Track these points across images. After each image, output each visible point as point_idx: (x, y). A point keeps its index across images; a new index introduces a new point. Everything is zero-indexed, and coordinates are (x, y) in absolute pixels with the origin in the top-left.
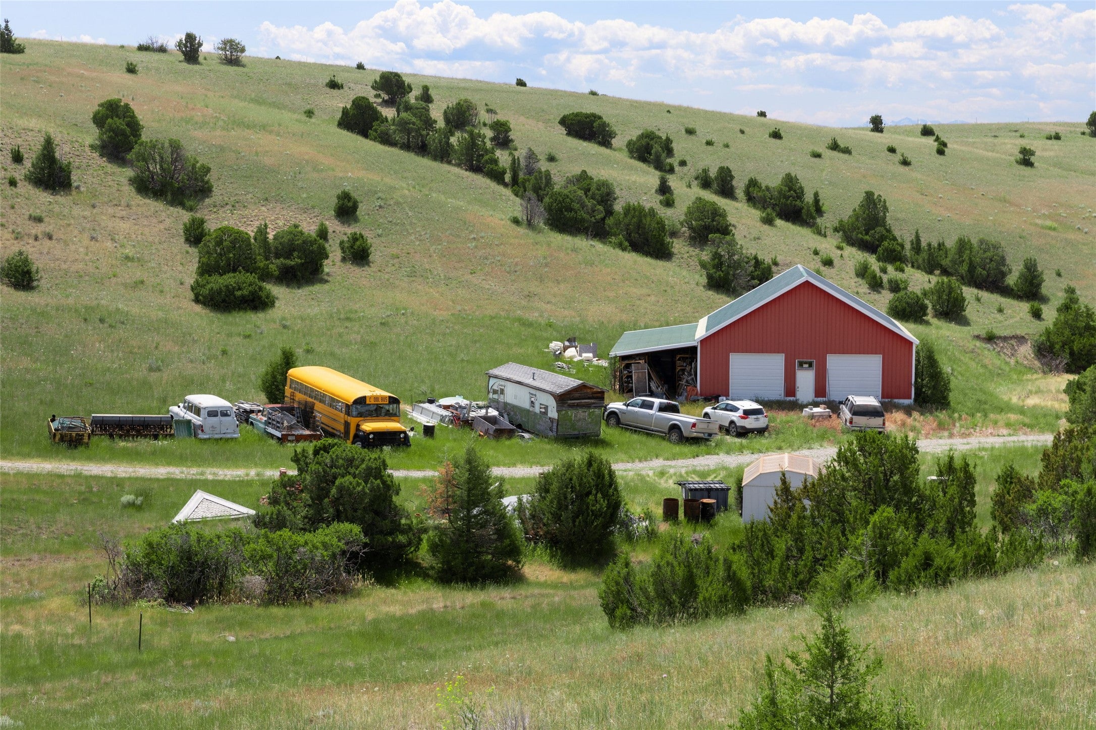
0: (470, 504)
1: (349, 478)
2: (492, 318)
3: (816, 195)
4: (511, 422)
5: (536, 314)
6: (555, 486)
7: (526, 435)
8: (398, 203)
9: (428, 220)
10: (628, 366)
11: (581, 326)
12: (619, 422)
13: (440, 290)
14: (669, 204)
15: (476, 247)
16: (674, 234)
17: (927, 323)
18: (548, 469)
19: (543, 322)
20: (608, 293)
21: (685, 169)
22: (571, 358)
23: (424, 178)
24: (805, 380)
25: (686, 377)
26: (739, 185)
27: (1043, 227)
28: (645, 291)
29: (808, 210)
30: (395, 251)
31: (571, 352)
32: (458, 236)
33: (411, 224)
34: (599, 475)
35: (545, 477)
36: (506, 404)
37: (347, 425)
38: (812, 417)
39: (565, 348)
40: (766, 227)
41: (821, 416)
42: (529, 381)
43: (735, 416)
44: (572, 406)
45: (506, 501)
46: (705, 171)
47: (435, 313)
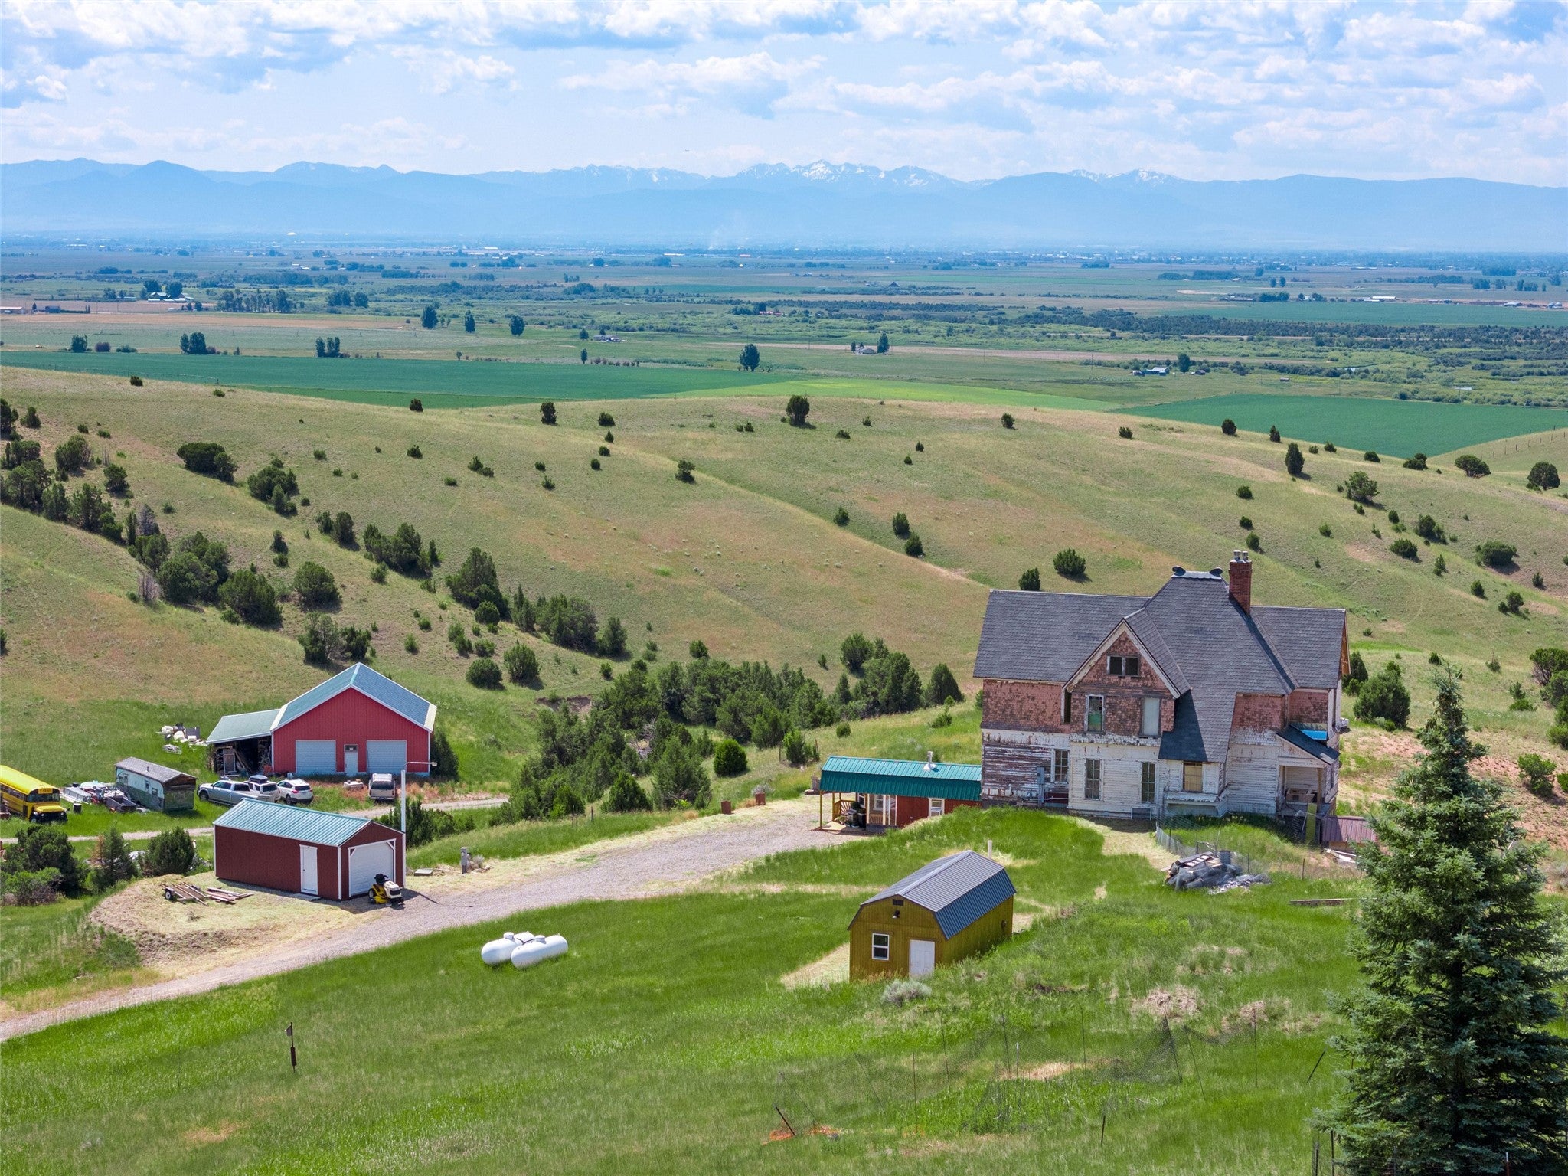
0: (113, 857)
1: (49, 845)
2: (115, 703)
3: (432, 544)
4: (133, 800)
5: (151, 697)
6: (158, 846)
7: (143, 810)
8: (24, 585)
9: (52, 601)
10: (220, 751)
11: (189, 707)
12: (207, 798)
13: (69, 675)
14: (282, 563)
15: (98, 629)
16: (284, 598)
17: (502, 688)
18: (155, 834)
19: (157, 704)
20: (214, 672)
21: (308, 509)
22: (179, 740)
23: (43, 546)
24: (351, 759)
25: (264, 759)
26: (359, 531)
27: (657, 572)
28: (248, 668)
29: (423, 561)
30: (27, 638)
31: (179, 735)
32: (82, 618)
33: (38, 607)
34: (182, 839)
35: (154, 840)
36: (129, 787)
37: (25, 808)
38: (349, 788)
39: (175, 731)
40: (376, 585)
41: (357, 788)
42: (145, 772)
43: (289, 791)
44: (173, 790)
45: (131, 855)
46: (326, 515)
47: (67, 701)
